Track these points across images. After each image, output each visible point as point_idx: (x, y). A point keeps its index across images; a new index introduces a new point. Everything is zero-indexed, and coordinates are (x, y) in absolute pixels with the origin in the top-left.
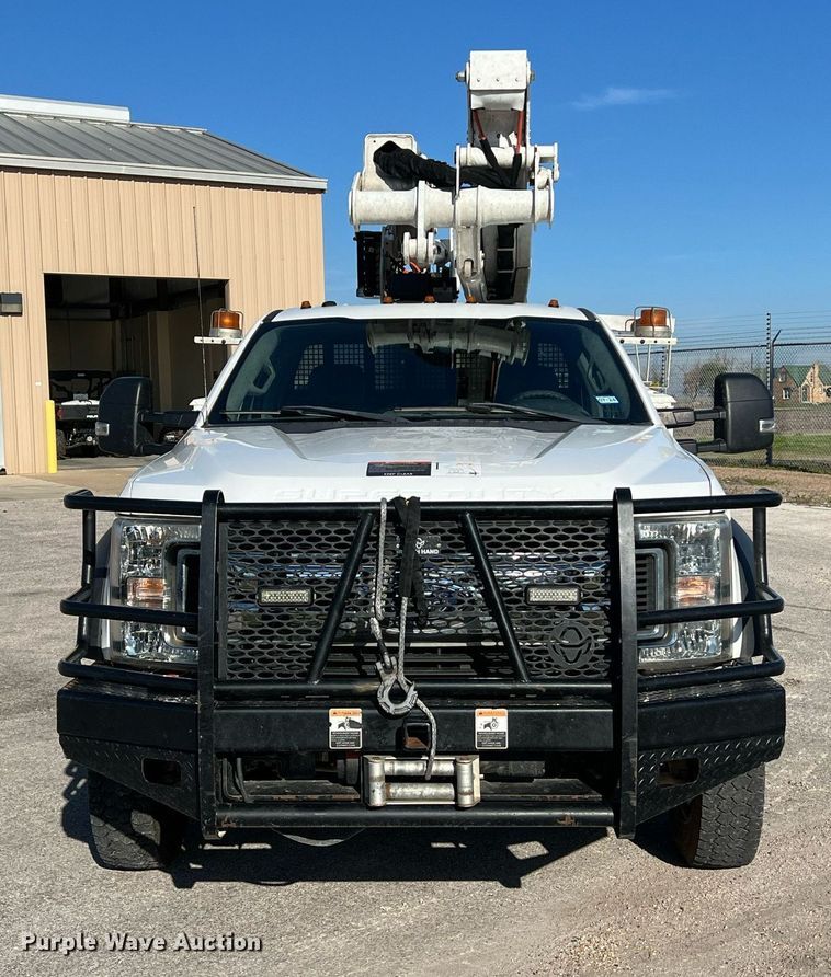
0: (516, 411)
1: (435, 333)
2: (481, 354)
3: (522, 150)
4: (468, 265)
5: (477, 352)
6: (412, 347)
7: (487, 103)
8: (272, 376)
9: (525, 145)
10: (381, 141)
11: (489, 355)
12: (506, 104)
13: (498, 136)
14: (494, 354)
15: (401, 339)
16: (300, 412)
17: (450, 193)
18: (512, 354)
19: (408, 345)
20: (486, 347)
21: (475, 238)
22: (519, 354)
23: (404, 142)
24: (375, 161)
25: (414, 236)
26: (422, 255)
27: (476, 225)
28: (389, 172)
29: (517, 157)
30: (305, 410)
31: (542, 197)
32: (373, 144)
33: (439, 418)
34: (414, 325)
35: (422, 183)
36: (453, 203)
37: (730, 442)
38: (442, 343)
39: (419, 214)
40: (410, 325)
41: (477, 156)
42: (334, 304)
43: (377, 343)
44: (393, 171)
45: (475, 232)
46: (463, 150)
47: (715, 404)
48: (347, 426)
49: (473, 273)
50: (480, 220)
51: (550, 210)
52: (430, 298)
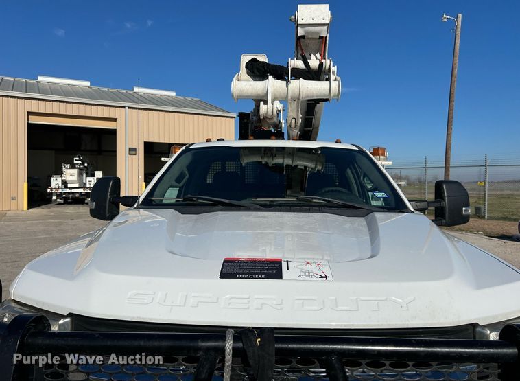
0: (328, 201)
1: (275, 156)
2: (299, 167)
3: (323, 61)
4: (293, 121)
5: (297, 166)
6: (263, 163)
7: (307, 32)
8: (187, 177)
9: (325, 59)
10: (250, 58)
11: (303, 167)
12: (317, 33)
13: (310, 55)
14: (306, 167)
15: (258, 159)
16: (194, 199)
17: (285, 82)
18: (316, 167)
19: (261, 162)
20: (302, 163)
21: (298, 106)
22: (319, 167)
23: (262, 58)
24: (246, 67)
25: (266, 103)
26: (270, 113)
27: (299, 99)
28: (253, 72)
29: (321, 64)
30: (198, 199)
31: (335, 85)
32: (245, 59)
33: (280, 205)
34: (265, 151)
35: (270, 77)
36: (287, 86)
37: (447, 220)
38: (279, 161)
39: (269, 91)
40: (263, 151)
41: (300, 64)
42: (223, 140)
43: (245, 160)
44: (255, 71)
45: (298, 103)
46: (292, 61)
47: (436, 198)
48: (221, 210)
49: (296, 126)
50: (301, 96)
51: (339, 90)
52: (273, 137)
